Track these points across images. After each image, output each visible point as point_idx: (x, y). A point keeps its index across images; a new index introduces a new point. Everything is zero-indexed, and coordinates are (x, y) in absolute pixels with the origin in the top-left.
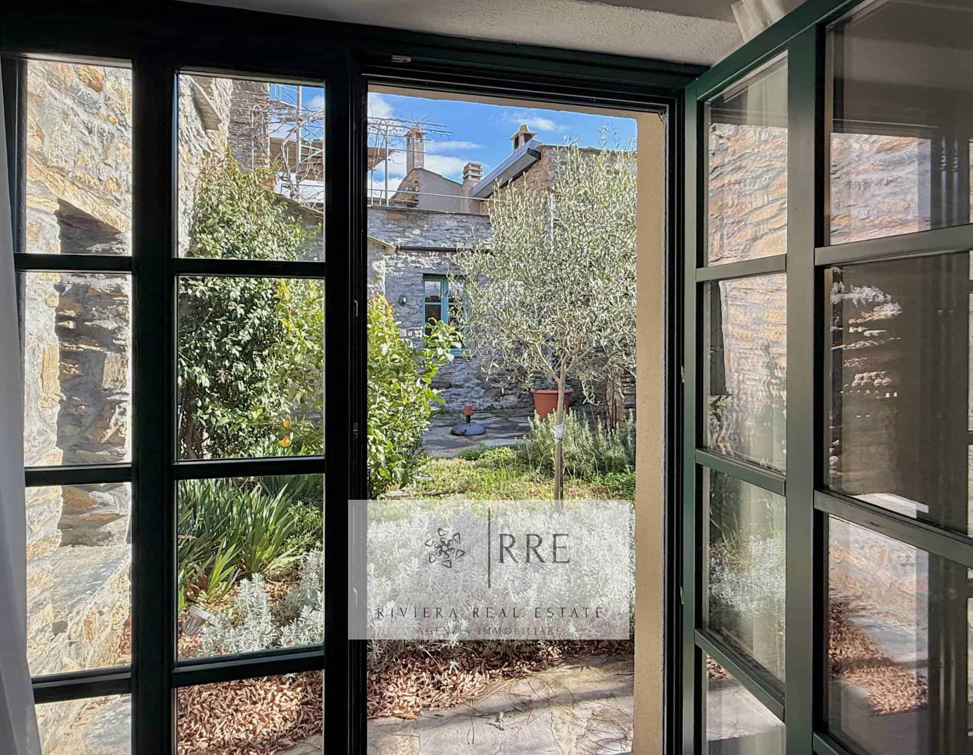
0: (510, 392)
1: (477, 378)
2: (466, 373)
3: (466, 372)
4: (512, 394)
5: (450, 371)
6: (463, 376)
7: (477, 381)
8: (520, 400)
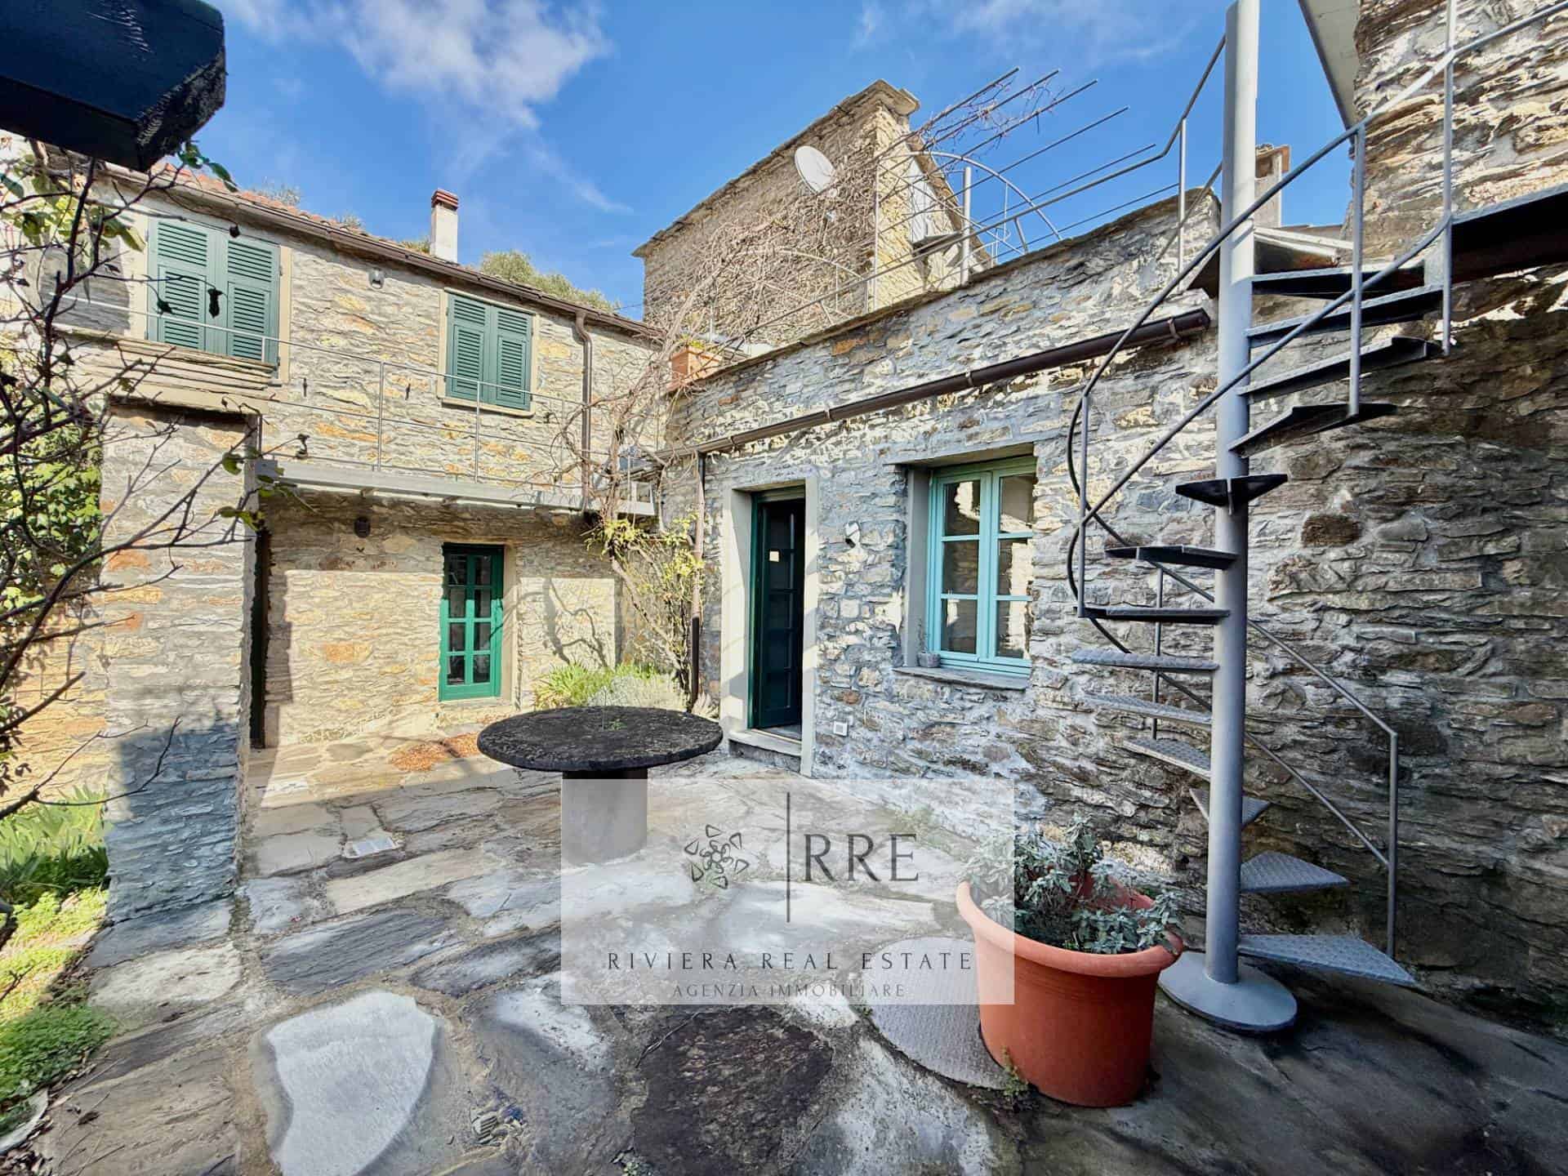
0: (1144, 836)
1: (1027, 757)
2: (993, 733)
3: (994, 729)
4: (1151, 843)
5: (950, 718)
6: (984, 742)
7: (1024, 764)
8: (1182, 876)
